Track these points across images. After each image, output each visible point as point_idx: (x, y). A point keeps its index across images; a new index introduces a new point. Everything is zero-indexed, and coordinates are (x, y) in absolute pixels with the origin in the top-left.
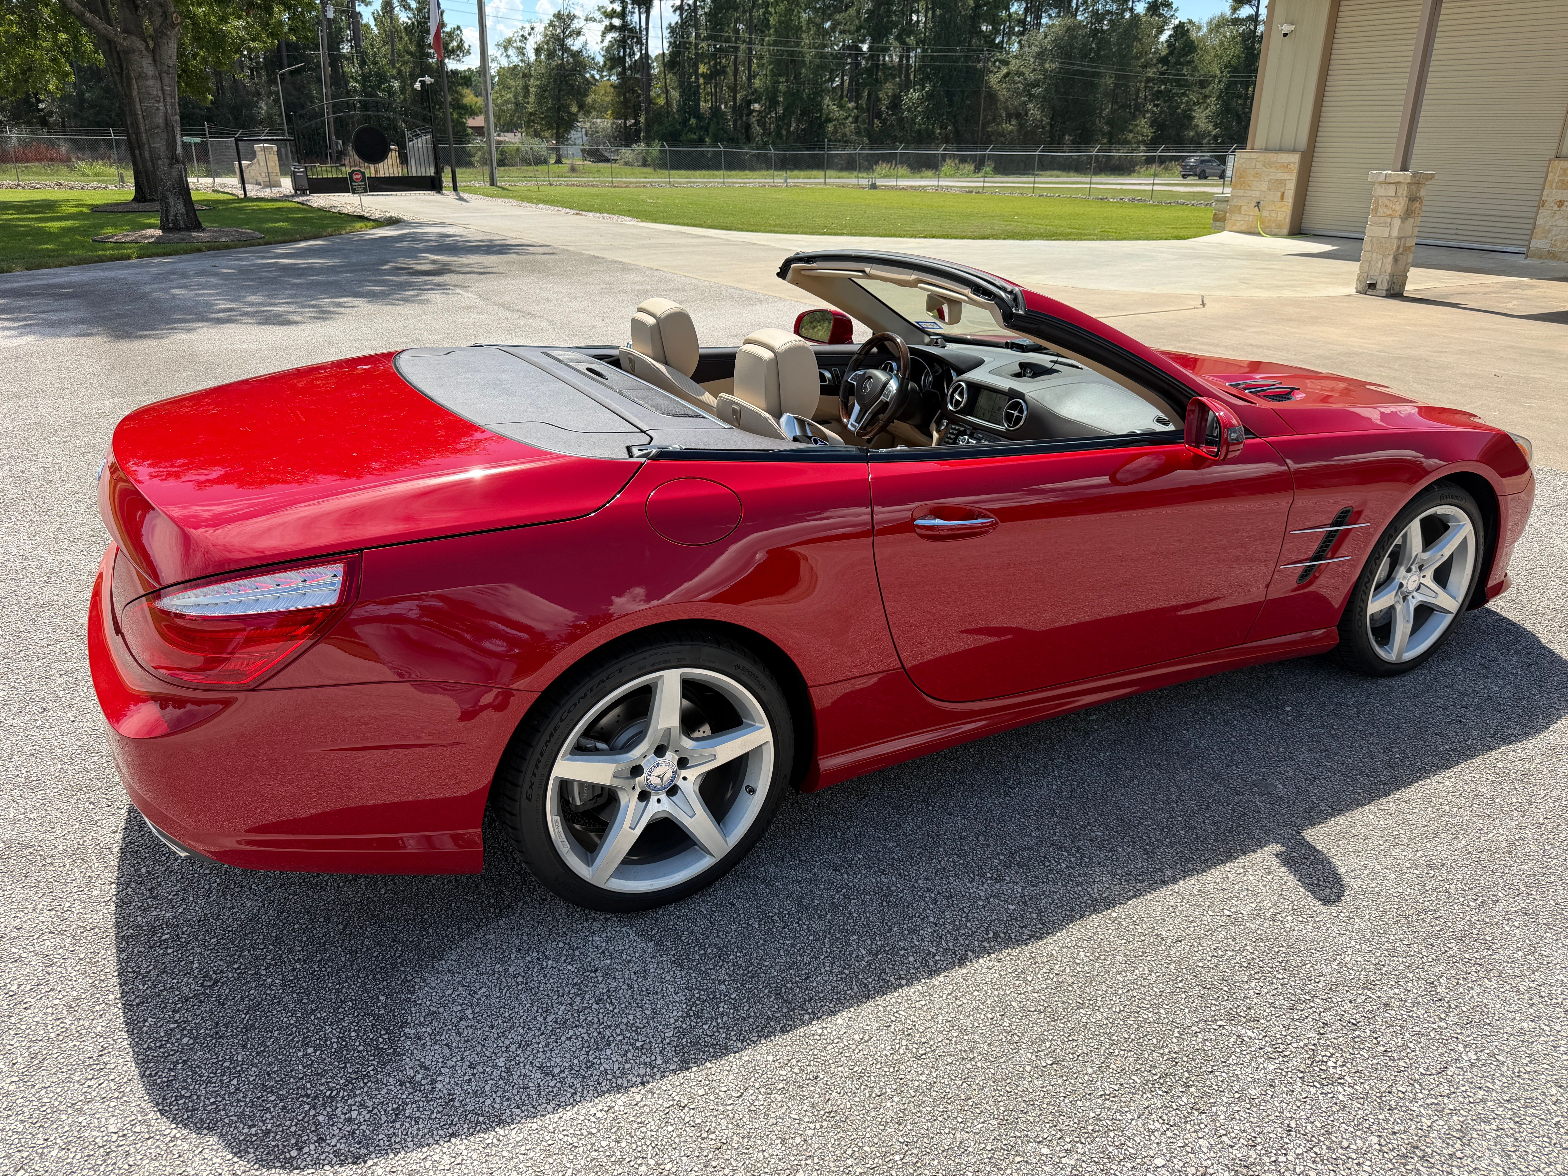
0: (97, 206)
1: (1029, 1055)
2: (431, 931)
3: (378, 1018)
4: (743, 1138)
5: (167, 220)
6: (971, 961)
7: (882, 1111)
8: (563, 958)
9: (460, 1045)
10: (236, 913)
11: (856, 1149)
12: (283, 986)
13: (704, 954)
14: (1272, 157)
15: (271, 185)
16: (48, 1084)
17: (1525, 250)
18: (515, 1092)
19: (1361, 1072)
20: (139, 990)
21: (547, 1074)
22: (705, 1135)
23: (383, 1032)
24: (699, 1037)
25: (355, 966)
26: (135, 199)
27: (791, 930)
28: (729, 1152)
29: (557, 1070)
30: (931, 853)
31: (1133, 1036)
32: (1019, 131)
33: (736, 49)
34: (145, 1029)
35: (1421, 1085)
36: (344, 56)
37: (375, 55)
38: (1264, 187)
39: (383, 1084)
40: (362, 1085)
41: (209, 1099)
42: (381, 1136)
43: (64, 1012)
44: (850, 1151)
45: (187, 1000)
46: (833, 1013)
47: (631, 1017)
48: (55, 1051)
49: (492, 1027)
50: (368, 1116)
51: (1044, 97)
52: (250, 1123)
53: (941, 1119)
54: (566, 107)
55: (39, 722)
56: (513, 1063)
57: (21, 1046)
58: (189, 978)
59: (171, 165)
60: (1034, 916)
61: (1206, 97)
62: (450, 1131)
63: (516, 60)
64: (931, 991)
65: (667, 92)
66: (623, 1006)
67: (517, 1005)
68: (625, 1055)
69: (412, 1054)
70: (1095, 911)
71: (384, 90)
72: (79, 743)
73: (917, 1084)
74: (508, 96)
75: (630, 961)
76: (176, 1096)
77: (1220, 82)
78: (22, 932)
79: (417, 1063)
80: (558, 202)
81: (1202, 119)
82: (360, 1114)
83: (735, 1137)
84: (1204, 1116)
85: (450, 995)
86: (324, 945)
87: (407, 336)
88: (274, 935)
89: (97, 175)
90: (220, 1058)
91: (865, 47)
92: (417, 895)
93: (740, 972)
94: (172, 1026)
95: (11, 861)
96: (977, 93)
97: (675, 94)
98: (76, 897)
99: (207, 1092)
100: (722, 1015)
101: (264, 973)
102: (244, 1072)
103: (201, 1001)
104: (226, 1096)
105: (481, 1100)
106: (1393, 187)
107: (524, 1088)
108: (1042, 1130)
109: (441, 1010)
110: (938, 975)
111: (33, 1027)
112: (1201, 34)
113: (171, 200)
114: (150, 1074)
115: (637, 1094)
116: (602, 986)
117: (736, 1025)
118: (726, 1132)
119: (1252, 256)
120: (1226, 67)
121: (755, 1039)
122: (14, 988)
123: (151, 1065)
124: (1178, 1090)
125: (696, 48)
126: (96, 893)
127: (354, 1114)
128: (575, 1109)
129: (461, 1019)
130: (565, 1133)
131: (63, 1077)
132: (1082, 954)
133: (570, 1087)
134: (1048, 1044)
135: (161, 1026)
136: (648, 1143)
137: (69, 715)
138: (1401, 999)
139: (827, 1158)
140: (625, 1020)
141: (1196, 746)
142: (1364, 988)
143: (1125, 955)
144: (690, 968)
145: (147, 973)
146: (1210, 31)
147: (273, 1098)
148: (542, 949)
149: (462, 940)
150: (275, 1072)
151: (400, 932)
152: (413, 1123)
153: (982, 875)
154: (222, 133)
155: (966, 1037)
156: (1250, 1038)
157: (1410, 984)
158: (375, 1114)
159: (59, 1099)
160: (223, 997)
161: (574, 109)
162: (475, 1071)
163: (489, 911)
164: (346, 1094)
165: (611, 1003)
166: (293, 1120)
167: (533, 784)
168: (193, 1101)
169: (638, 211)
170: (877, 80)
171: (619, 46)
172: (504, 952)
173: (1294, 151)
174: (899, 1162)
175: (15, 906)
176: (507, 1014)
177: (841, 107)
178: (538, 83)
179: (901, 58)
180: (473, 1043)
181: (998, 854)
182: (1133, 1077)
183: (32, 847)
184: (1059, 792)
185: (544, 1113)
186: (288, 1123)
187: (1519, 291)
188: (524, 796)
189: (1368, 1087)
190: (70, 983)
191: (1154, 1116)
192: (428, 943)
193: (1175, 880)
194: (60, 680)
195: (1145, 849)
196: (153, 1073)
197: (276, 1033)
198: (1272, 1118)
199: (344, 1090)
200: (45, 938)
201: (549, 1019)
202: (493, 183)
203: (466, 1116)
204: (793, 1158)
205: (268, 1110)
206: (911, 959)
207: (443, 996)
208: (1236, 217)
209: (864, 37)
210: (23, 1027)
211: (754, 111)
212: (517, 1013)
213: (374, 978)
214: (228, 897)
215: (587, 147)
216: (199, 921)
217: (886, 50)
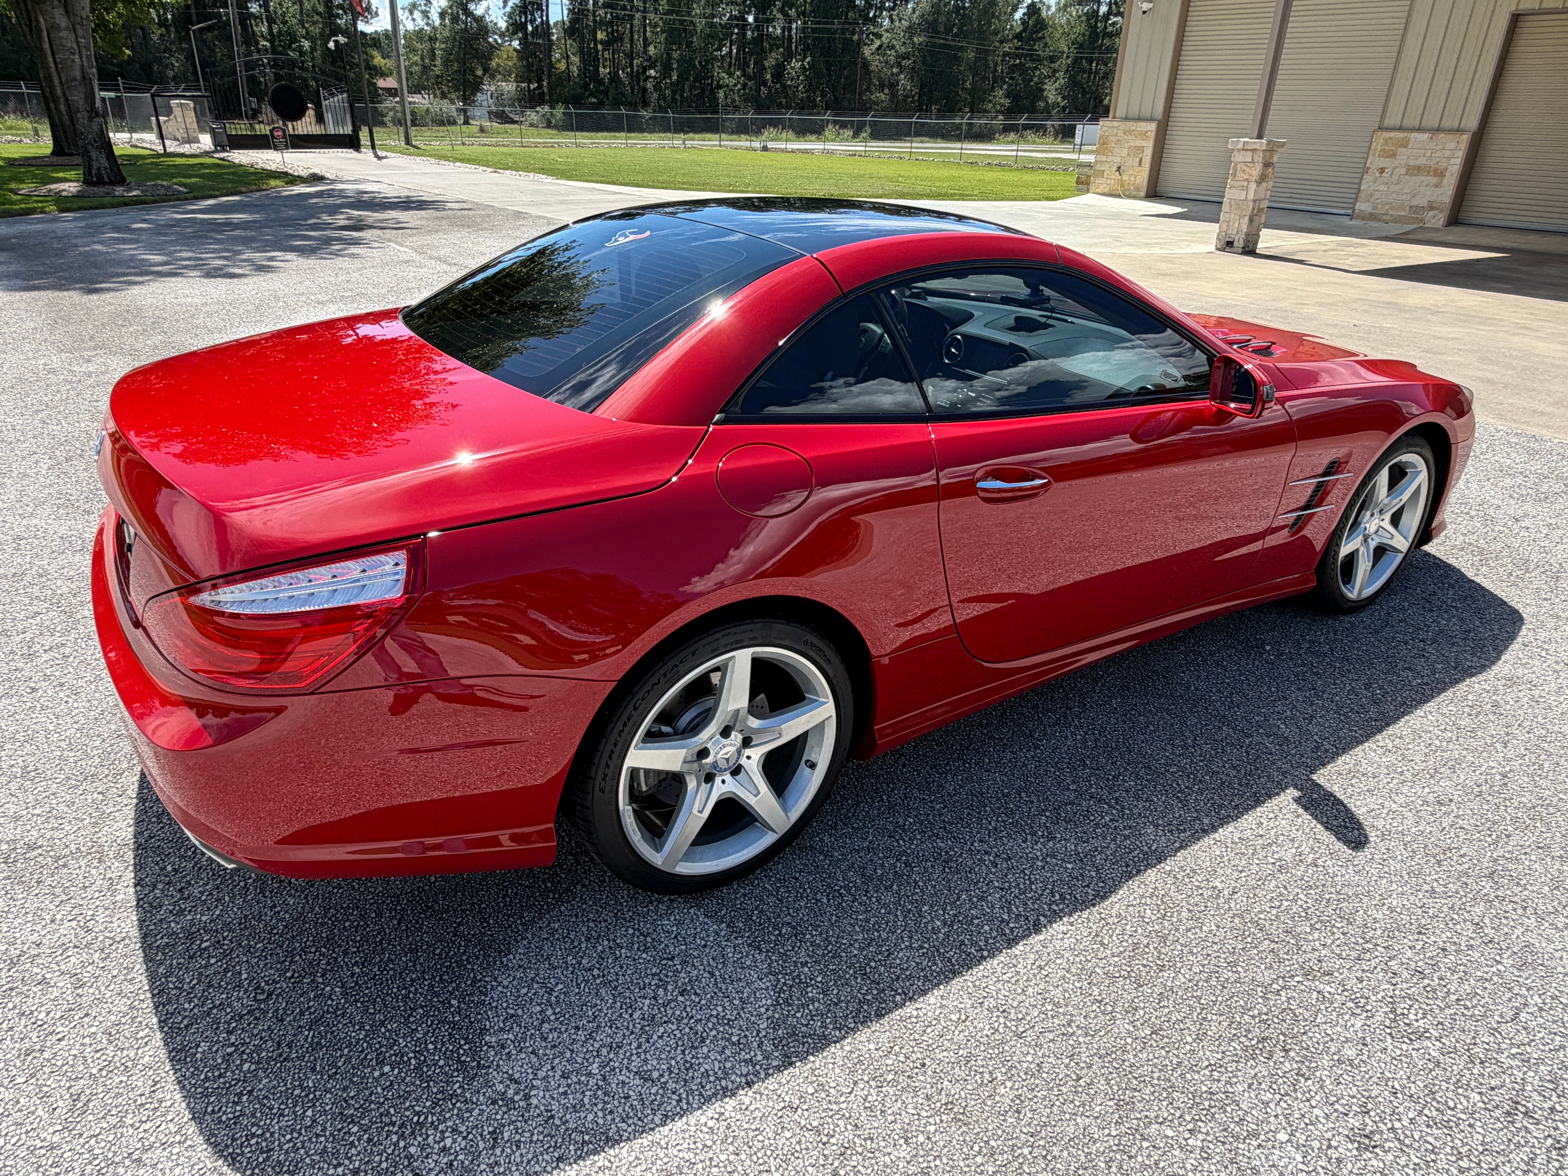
0: (15, 160)
1: (1127, 1026)
2: (491, 922)
3: (454, 1025)
4: (865, 1140)
5: (90, 174)
6: (1045, 927)
7: (997, 1098)
8: (636, 946)
9: (548, 1052)
10: (279, 912)
11: (982, 1144)
12: (345, 994)
13: (780, 934)
14: (1131, 125)
15: (191, 140)
16: (98, 1131)
17: (1350, 212)
18: (616, 1103)
19: (1442, 1024)
20: (185, 1010)
21: (646, 1080)
22: (825, 1139)
23: (462, 1042)
24: (795, 1026)
25: (418, 967)
26: (54, 153)
27: (860, 904)
28: (854, 1158)
29: (655, 1075)
30: (979, 813)
31: (1220, 999)
32: (891, 100)
33: (632, 17)
34: (199, 1056)
35: (1500, 1034)
36: (252, 15)
37: (284, 15)
38: (1125, 153)
39: (473, 1103)
40: (451, 1106)
41: (284, 1136)
42: (483, 1167)
43: (104, 1041)
44: (976, 1148)
45: (241, 1018)
46: (924, 992)
47: (720, 1009)
48: (100, 1090)
49: (577, 1028)
50: (463, 1143)
51: (913, 68)
52: (335, 1162)
53: (1058, 1103)
54: (472, 71)
55: (29, 704)
56: (608, 1069)
57: (60, 1087)
58: (239, 991)
59: (90, 119)
60: (1093, 874)
61: (1055, 71)
62: (556, 1155)
63: (421, 23)
64: (1014, 961)
65: (568, 57)
66: (709, 996)
67: (598, 1002)
68: (723, 1052)
69: (498, 1066)
70: (1149, 866)
71: (294, 50)
72: (76, 726)
73: (1025, 1065)
74: (415, 58)
75: (705, 946)
76: (246, 1135)
77: (1068, 57)
78: (43, 949)
79: (505, 1076)
80: (474, 160)
81: (1052, 92)
82: (454, 1141)
83: (856, 1140)
84: (1310, 1082)
85: (526, 994)
86: (381, 944)
87: (352, 290)
88: (324, 935)
89: (11, 128)
90: (289, 1086)
91: (751, 19)
92: (469, 882)
93: (820, 952)
94: (229, 1050)
95: (19, 865)
96: (854, 63)
97: (575, 59)
98: (98, 903)
99: (280, 1128)
100: (813, 1000)
101: (320, 980)
102: (318, 1100)
103: (256, 1019)
104: (303, 1131)
105: (583, 1115)
106: (1250, 154)
107: (625, 1098)
108: (1160, 1109)
109: (520, 1012)
110: (1017, 944)
111: (71, 1062)
112: (1050, 13)
113: (94, 154)
114: (213, 1111)
115: (746, 1096)
116: (683, 975)
117: (829, 1010)
118: (846, 1134)
119: (1117, 216)
120: (1073, 43)
121: (852, 1025)
122: (42, 1016)
123: (212, 1099)
124: (1279, 1055)
125: (594, 16)
126: (120, 897)
127: (448, 1142)
128: (684, 1119)
129: (543, 1022)
130: (679, 1147)
131: (114, 1121)
132: (1148, 912)
133: (674, 1093)
134: (1142, 1012)
135: (216, 1051)
136: (769, 1153)
137: (61, 694)
138: (1455, 943)
139: (955, 1158)
140: (714, 1013)
141: (1196, 689)
142: (1420, 933)
143: (1190, 911)
144: (768, 951)
145: (192, 988)
146: (1059, 10)
147: (355, 1129)
148: (611, 936)
149: (526, 930)
150: (352, 1098)
151: (459, 924)
152: (514, 1148)
153: (1034, 834)
154: (135, 89)
155: (1061, 1010)
156: (1330, 993)
157: (1458, 927)
158: (471, 1140)
159: (113, 1148)
160: (281, 1012)
161: (479, 73)
162: (570, 1081)
163: (548, 897)
164: (435, 1118)
165: (696, 994)
166: (381, 1154)
167: (606, 776)
168: (266, 1139)
169: (552, 169)
170: (762, 49)
171: (520, 12)
172: (573, 942)
173: (1151, 120)
174: (1029, 1157)
175: (30, 917)
176: (590, 1013)
177: (731, 75)
178: (444, 46)
179: (783, 29)
180: (560, 1048)
181: (1043, 810)
182: (1233, 1044)
183: (40, 847)
184: (1084, 741)
185: (652, 1126)
186: (377, 1159)
187: (1351, 249)
188: (597, 789)
189: (1453, 1040)
190: (105, 1006)
191: (1263, 1086)
192: (491, 935)
193: (1214, 829)
194: (46, 657)
195: (1178, 798)
196: (216, 1109)
197: (346, 1051)
198: (1375, 1079)
199: (433, 1114)
200: (70, 953)
201: (635, 1016)
202: (408, 142)
203: (570, 1135)
204: (921, 1160)
205: (352, 1144)
206: (987, 928)
207: (519, 996)
208: (1100, 180)
209: (750, 9)
210: (59, 1063)
211: (649, 77)
212: (600, 1011)
213: (441, 979)
214: (267, 894)
215: (494, 108)
216: (240, 924)
217: (769, 21)
